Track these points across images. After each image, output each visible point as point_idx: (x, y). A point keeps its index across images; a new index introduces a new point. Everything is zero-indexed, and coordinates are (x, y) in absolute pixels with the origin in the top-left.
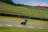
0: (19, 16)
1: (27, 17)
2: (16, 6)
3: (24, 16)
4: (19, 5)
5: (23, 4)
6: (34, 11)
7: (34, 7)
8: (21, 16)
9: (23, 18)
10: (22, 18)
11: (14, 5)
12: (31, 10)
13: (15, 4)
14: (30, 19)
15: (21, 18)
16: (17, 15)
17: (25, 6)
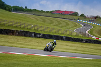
0: (17, 31)
2: (9, 11)
3: (27, 32)
4: (17, 9)
5: (26, 7)
6: (49, 22)
7: (48, 12)
8: (21, 31)
9: (26, 36)
10: (24, 36)
11: (5, 9)
12: (42, 20)
13: (8, 6)
15: (22, 36)
16: (12, 31)
17: (30, 11)
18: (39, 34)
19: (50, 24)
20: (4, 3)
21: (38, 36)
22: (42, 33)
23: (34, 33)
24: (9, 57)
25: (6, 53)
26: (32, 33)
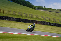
0: (39, 21)
1: (49, 24)
3: (45, 22)
4: (39, 8)
5: (45, 7)
6: (59, 16)
7: (58, 10)
8: (41, 21)
9: (44, 24)
11: (32, 8)
12: (54, 15)
13: (34, 6)
14: (53, 25)
15: (42, 24)
17: (47, 9)
18: (53, 23)
19: (59, 17)
20: (31, 4)
21: (52, 24)
22: (54, 23)
23: (49, 23)
24: (34, 37)
25: (32, 35)
26: (48, 23)
